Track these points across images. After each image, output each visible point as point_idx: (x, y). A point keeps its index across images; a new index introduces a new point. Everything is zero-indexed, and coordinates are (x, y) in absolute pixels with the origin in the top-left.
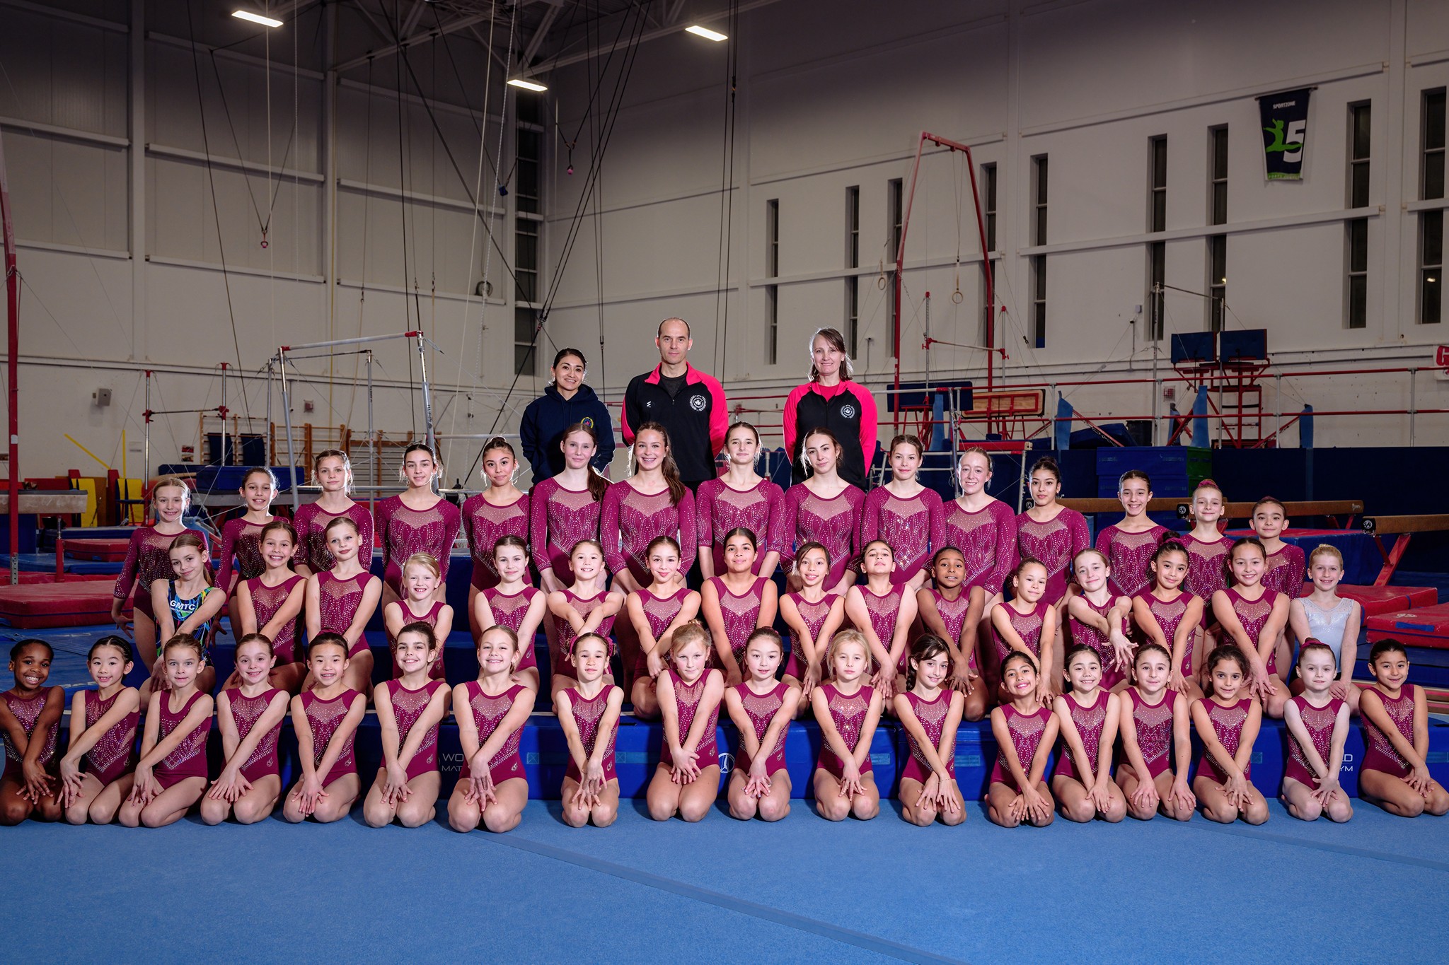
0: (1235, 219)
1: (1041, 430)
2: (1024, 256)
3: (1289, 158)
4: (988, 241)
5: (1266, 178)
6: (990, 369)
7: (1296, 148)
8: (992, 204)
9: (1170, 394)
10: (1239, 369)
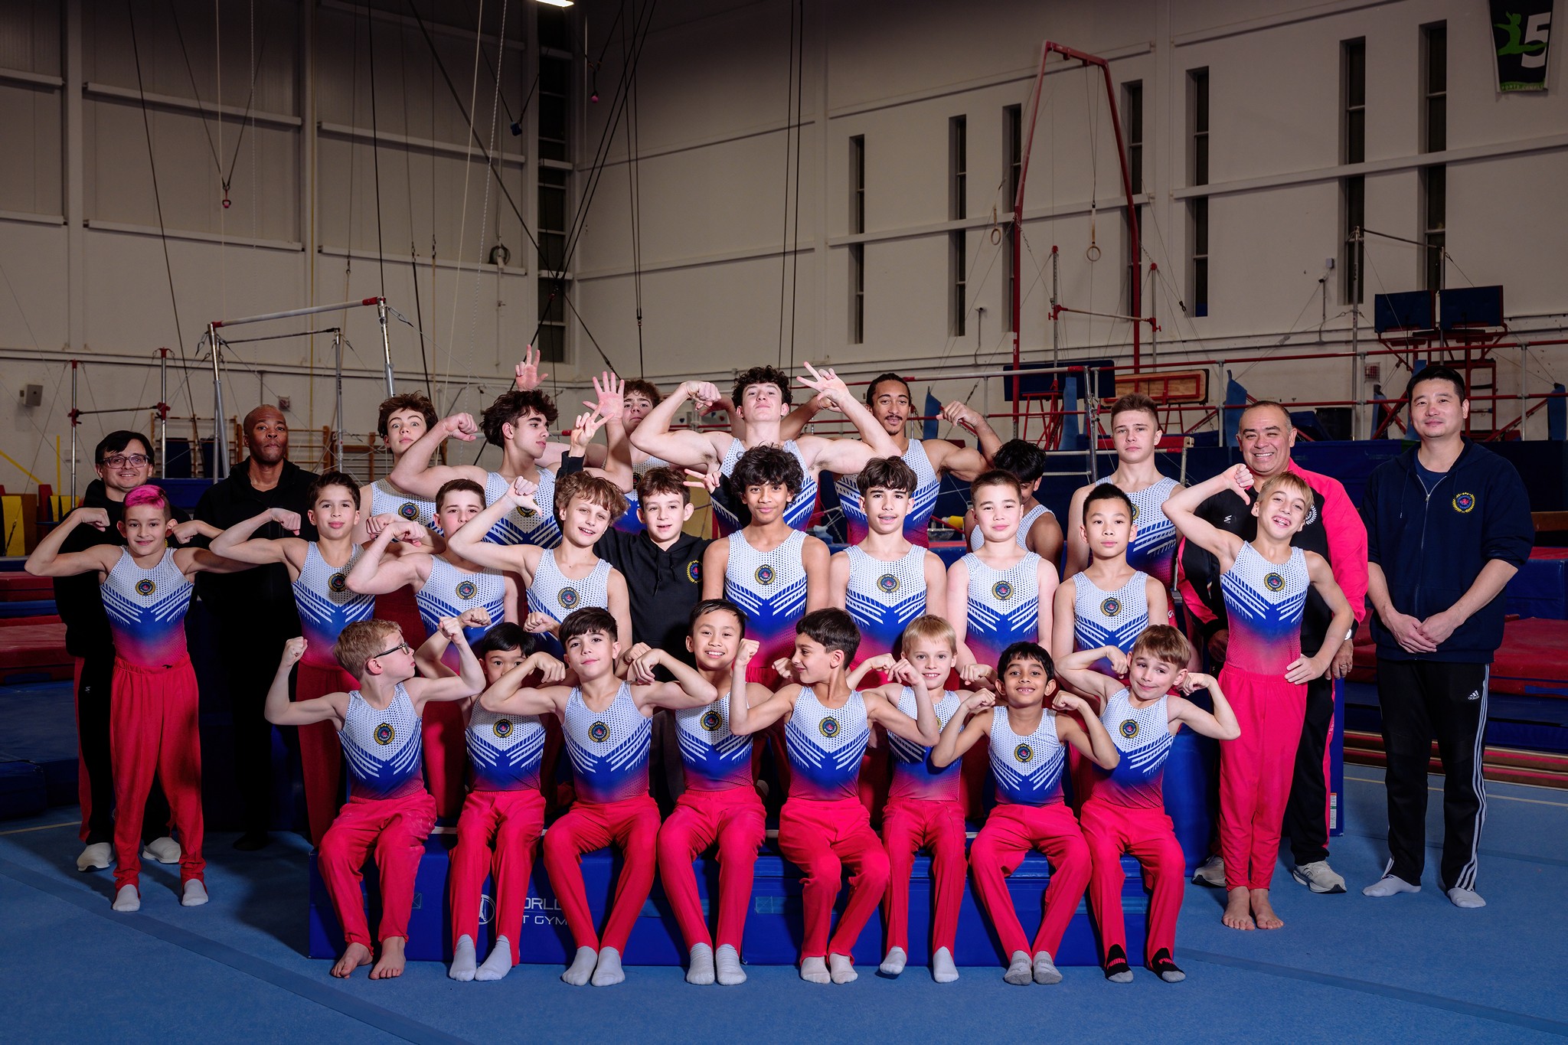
0: (1456, 145)
1: (1203, 422)
2: (1178, 199)
3: (1529, 62)
4: (1132, 181)
5: (1499, 90)
6: (1137, 344)
7: (1538, 49)
8: (1137, 133)
9: (1373, 373)
10: (1467, 338)
